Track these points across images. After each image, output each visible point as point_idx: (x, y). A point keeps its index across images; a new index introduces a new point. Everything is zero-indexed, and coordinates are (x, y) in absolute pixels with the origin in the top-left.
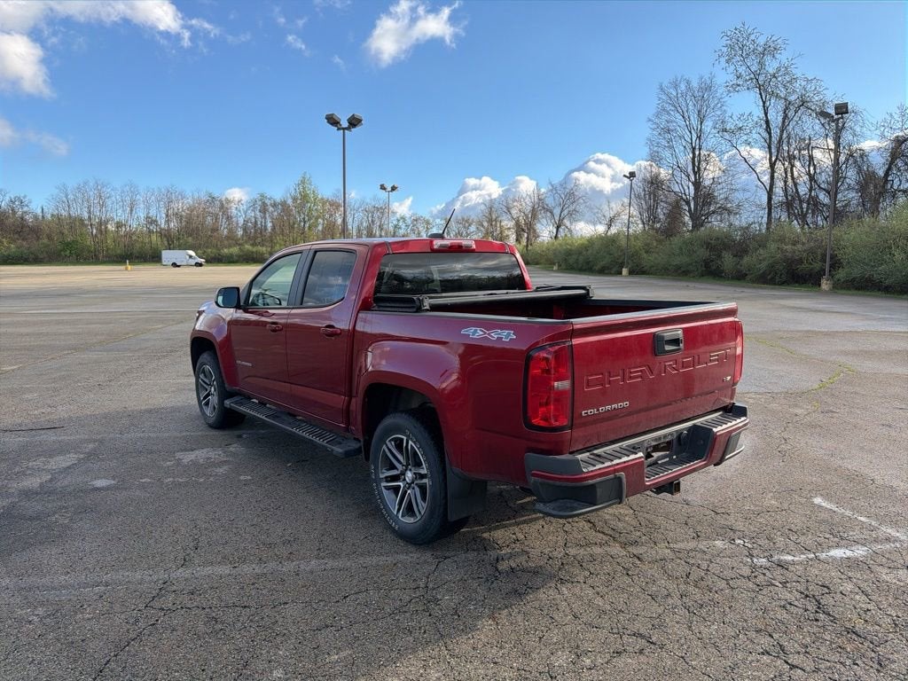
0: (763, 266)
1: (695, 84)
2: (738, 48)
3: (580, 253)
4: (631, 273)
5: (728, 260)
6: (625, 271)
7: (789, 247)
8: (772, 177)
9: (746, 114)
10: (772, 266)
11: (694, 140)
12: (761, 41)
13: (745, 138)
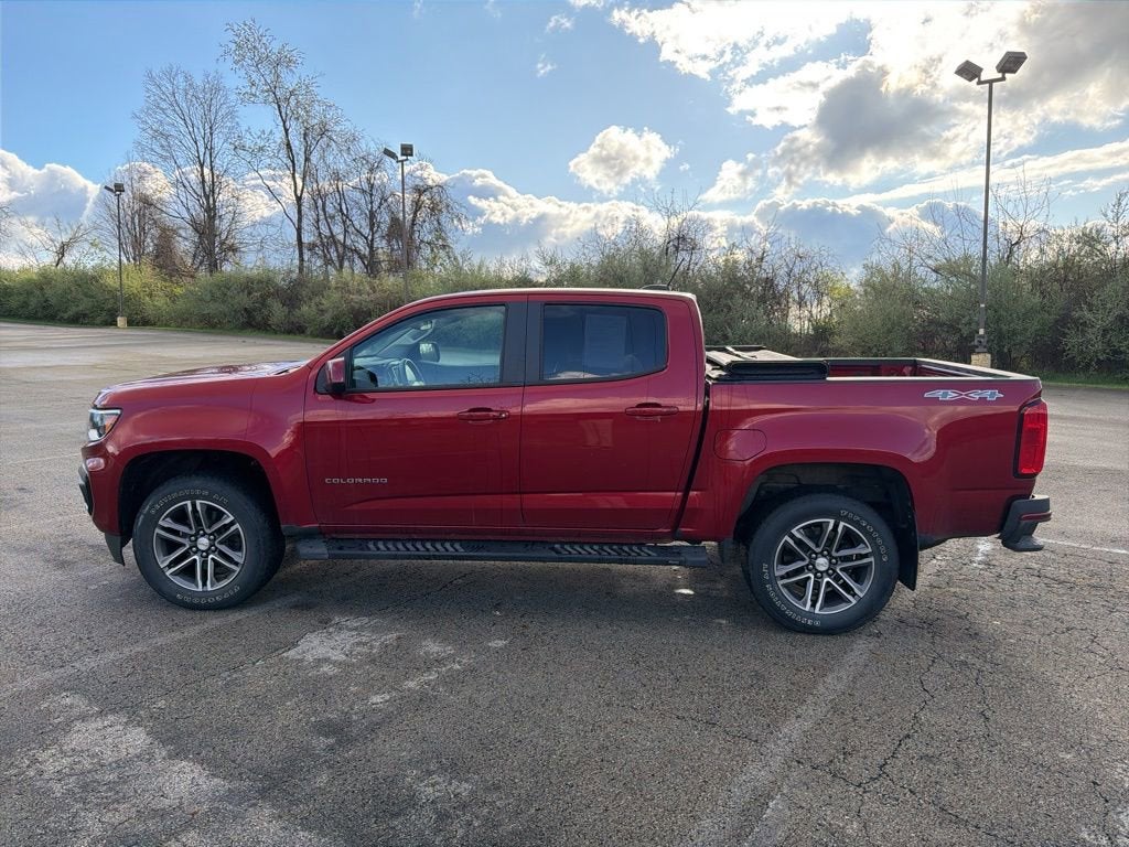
0: (327, 317)
1: (198, 81)
2: (248, 49)
3: (29, 293)
4: (131, 323)
5: (278, 311)
6: (121, 321)
7: (355, 297)
8: (300, 212)
9: (267, 133)
10: (336, 318)
11: (202, 154)
12: (275, 47)
13: (268, 161)
